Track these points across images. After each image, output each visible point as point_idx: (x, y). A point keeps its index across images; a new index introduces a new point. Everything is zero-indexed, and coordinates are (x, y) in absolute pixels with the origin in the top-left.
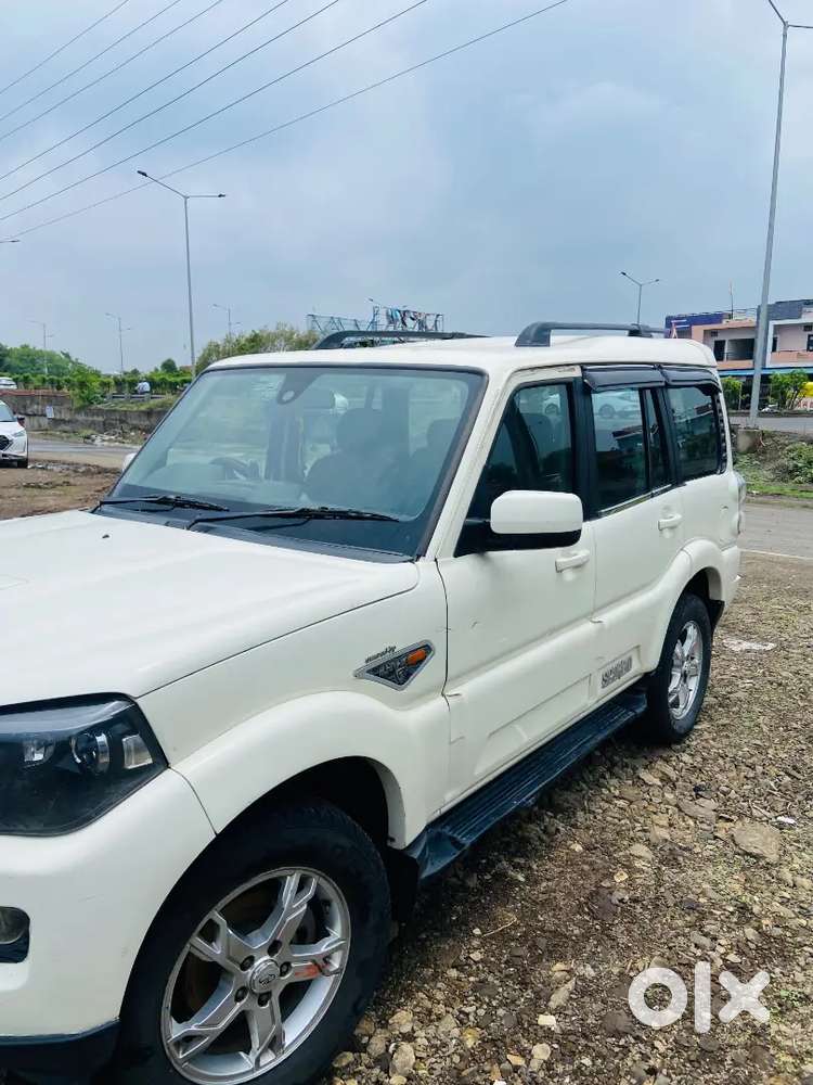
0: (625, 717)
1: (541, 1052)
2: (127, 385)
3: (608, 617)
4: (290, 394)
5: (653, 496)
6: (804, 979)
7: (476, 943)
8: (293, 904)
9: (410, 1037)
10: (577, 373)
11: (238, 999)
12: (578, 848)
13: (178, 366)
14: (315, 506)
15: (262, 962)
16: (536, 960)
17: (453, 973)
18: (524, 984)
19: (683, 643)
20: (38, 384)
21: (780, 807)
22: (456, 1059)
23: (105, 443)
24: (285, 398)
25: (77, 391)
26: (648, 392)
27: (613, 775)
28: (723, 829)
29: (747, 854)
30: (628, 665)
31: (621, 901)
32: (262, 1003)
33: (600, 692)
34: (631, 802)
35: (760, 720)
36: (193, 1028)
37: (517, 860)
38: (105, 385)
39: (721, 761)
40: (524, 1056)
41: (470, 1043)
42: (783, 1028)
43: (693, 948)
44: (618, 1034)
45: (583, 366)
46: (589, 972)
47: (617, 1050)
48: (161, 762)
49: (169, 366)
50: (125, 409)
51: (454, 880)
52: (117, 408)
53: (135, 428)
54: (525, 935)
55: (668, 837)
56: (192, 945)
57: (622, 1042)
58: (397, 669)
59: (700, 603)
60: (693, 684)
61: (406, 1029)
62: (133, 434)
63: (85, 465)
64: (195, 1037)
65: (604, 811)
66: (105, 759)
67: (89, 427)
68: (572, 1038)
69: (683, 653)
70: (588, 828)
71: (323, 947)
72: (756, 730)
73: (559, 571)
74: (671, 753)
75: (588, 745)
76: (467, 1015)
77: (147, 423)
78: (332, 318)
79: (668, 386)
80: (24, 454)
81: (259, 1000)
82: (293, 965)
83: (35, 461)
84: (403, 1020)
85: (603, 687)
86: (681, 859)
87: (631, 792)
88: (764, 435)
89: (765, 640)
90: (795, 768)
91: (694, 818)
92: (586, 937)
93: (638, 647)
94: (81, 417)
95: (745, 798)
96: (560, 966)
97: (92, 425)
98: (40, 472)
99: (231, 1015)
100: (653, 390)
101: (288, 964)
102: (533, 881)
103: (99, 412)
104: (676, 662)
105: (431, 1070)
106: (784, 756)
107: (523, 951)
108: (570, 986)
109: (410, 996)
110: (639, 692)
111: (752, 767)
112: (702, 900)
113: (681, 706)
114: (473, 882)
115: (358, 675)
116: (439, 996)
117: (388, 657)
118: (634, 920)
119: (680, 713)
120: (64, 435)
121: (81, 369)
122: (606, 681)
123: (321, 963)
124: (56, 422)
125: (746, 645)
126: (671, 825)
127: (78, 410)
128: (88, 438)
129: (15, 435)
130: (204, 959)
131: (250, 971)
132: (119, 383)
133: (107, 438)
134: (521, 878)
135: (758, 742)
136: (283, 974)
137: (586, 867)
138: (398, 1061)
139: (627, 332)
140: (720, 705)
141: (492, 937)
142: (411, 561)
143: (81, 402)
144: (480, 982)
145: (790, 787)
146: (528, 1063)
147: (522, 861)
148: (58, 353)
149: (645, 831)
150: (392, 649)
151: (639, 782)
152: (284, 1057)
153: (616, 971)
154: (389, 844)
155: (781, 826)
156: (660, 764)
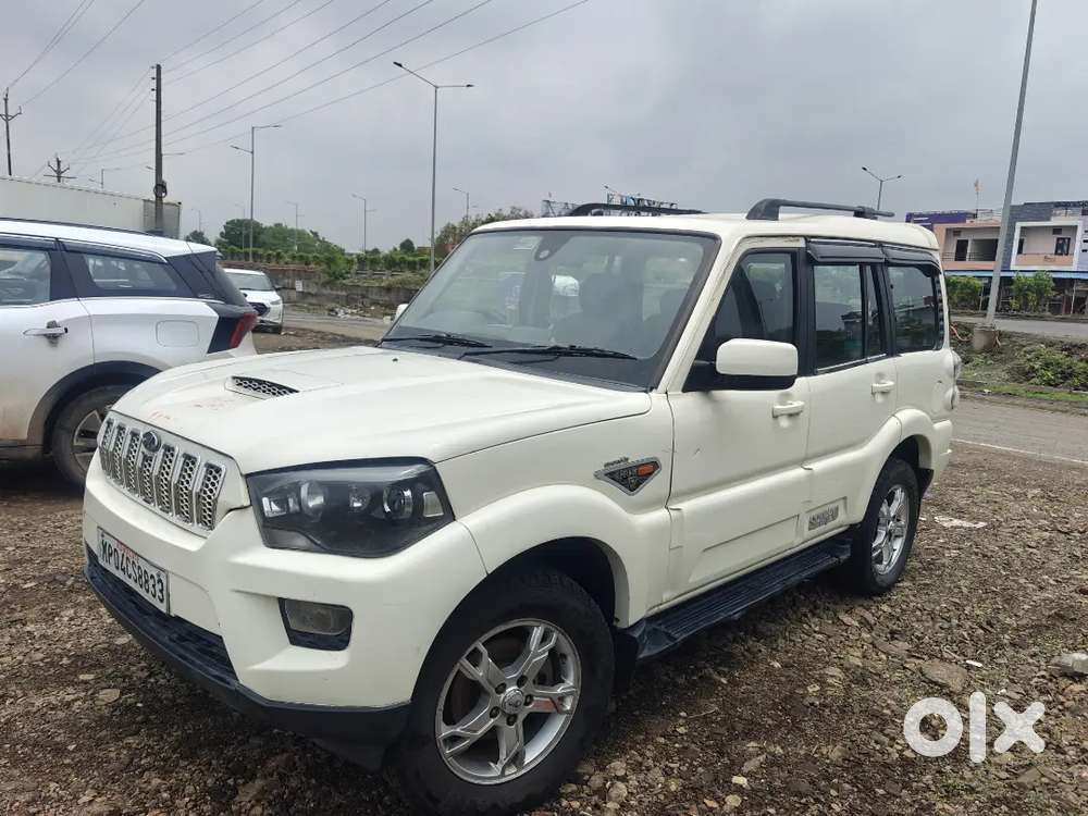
0: (828, 562)
1: (733, 801)
2: (368, 263)
3: (818, 466)
4: (546, 253)
5: (867, 362)
6: (971, 776)
7: (681, 721)
8: (537, 648)
9: (624, 779)
10: (801, 244)
11: (492, 716)
12: (777, 665)
13: (416, 246)
14: (565, 345)
15: (511, 689)
16: (733, 738)
17: (662, 740)
18: (721, 754)
19: (889, 505)
20: (287, 259)
21: (969, 652)
22: (662, 797)
23: (348, 316)
24: (541, 256)
25: (324, 266)
26: (868, 268)
27: (814, 615)
28: (911, 664)
29: (932, 682)
30: (834, 514)
31: (812, 704)
32: (509, 724)
33: (807, 533)
34: (829, 637)
35: (962, 583)
36: (458, 730)
37: (721, 668)
38: (350, 262)
39: (918, 613)
40: (718, 802)
41: (673, 788)
42: (946, 806)
43: (873, 743)
44: (800, 795)
45: (807, 238)
46: (779, 750)
47: (797, 805)
48: (449, 516)
49: (407, 246)
50: (366, 285)
51: (665, 678)
52: (359, 284)
53: (375, 303)
54: (724, 720)
55: (860, 664)
56: (461, 665)
57: (803, 801)
58: (629, 477)
59: (909, 468)
60: (898, 545)
61: (621, 773)
62: (373, 308)
63: (331, 334)
64: (460, 737)
65: (803, 641)
66: (409, 509)
67: (333, 301)
68: (760, 794)
69: (889, 512)
70: (787, 652)
71: (560, 690)
72: (956, 590)
73: (775, 417)
74: (871, 603)
75: (792, 579)
76: (672, 769)
77: (387, 298)
78: (567, 204)
79: (888, 264)
80: (279, 321)
81: (508, 719)
82: (535, 698)
83: (287, 328)
84: (619, 767)
85: (810, 529)
86: (870, 680)
87: (831, 629)
88: (1001, 335)
89: (976, 519)
90: (989, 623)
91: (887, 654)
92: (778, 727)
93: (845, 498)
94: (326, 291)
95: (937, 643)
96: (753, 744)
97: (336, 299)
98: (292, 338)
99: (487, 726)
100: (873, 265)
101: (531, 697)
102: (734, 683)
103: (344, 287)
104: (882, 521)
105: (640, 802)
106: (979, 613)
107: (723, 730)
108: (761, 758)
109: (624, 751)
110: (844, 543)
111: (948, 620)
112: (886, 711)
113: (885, 563)
114: (681, 680)
115: (597, 476)
116: (648, 754)
117: (623, 465)
118: (821, 718)
119: (884, 568)
120: (311, 307)
121: (327, 247)
122: (812, 525)
123: (557, 701)
124: (304, 295)
125: (956, 522)
126: (864, 657)
127: (324, 285)
128: (332, 310)
129: (273, 303)
130: (470, 677)
131: (503, 696)
132: (361, 260)
133: (350, 311)
134: (724, 681)
135: (957, 601)
136: (527, 704)
137: (783, 679)
138: (613, 793)
139: (853, 213)
140: (924, 569)
141: (697, 719)
142: (646, 392)
143: (327, 278)
144: (684, 747)
145: (982, 638)
146: (721, 807)
147: (726, 670)
148: (308, 231)
149: (840, 658)
150: (627, 459)
151: (838, 622)
152: (524, 772)
153: (802, 752)
154: (615, 623)
155: (969, 667)
156: (859, 611)
